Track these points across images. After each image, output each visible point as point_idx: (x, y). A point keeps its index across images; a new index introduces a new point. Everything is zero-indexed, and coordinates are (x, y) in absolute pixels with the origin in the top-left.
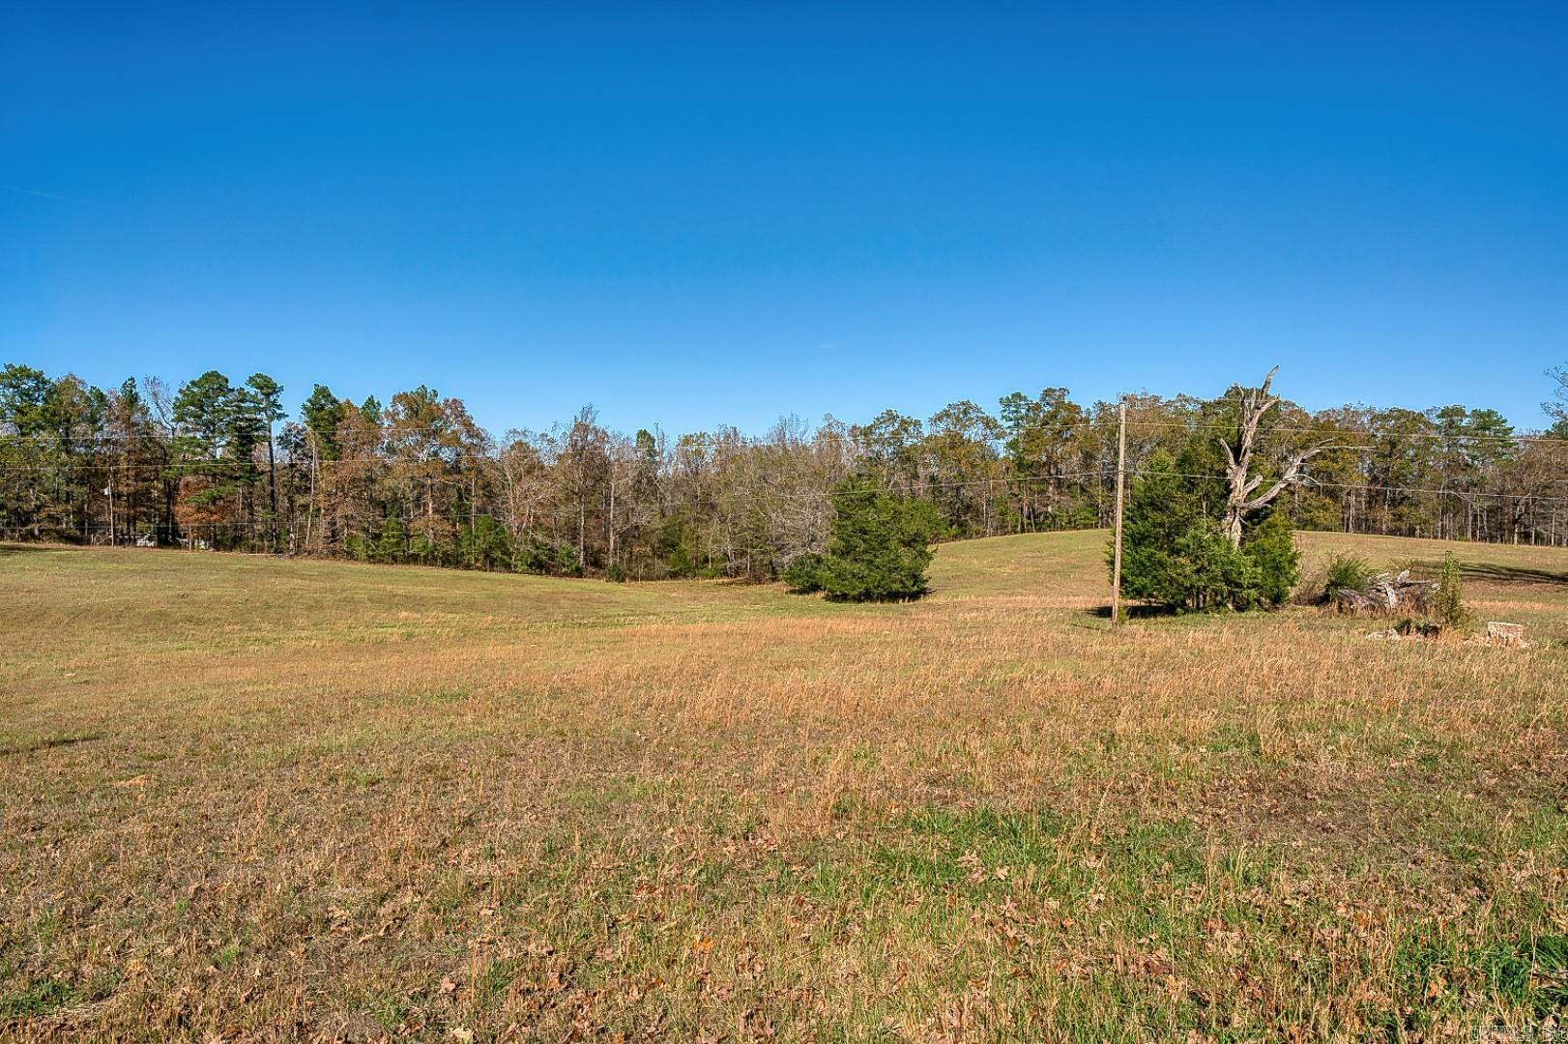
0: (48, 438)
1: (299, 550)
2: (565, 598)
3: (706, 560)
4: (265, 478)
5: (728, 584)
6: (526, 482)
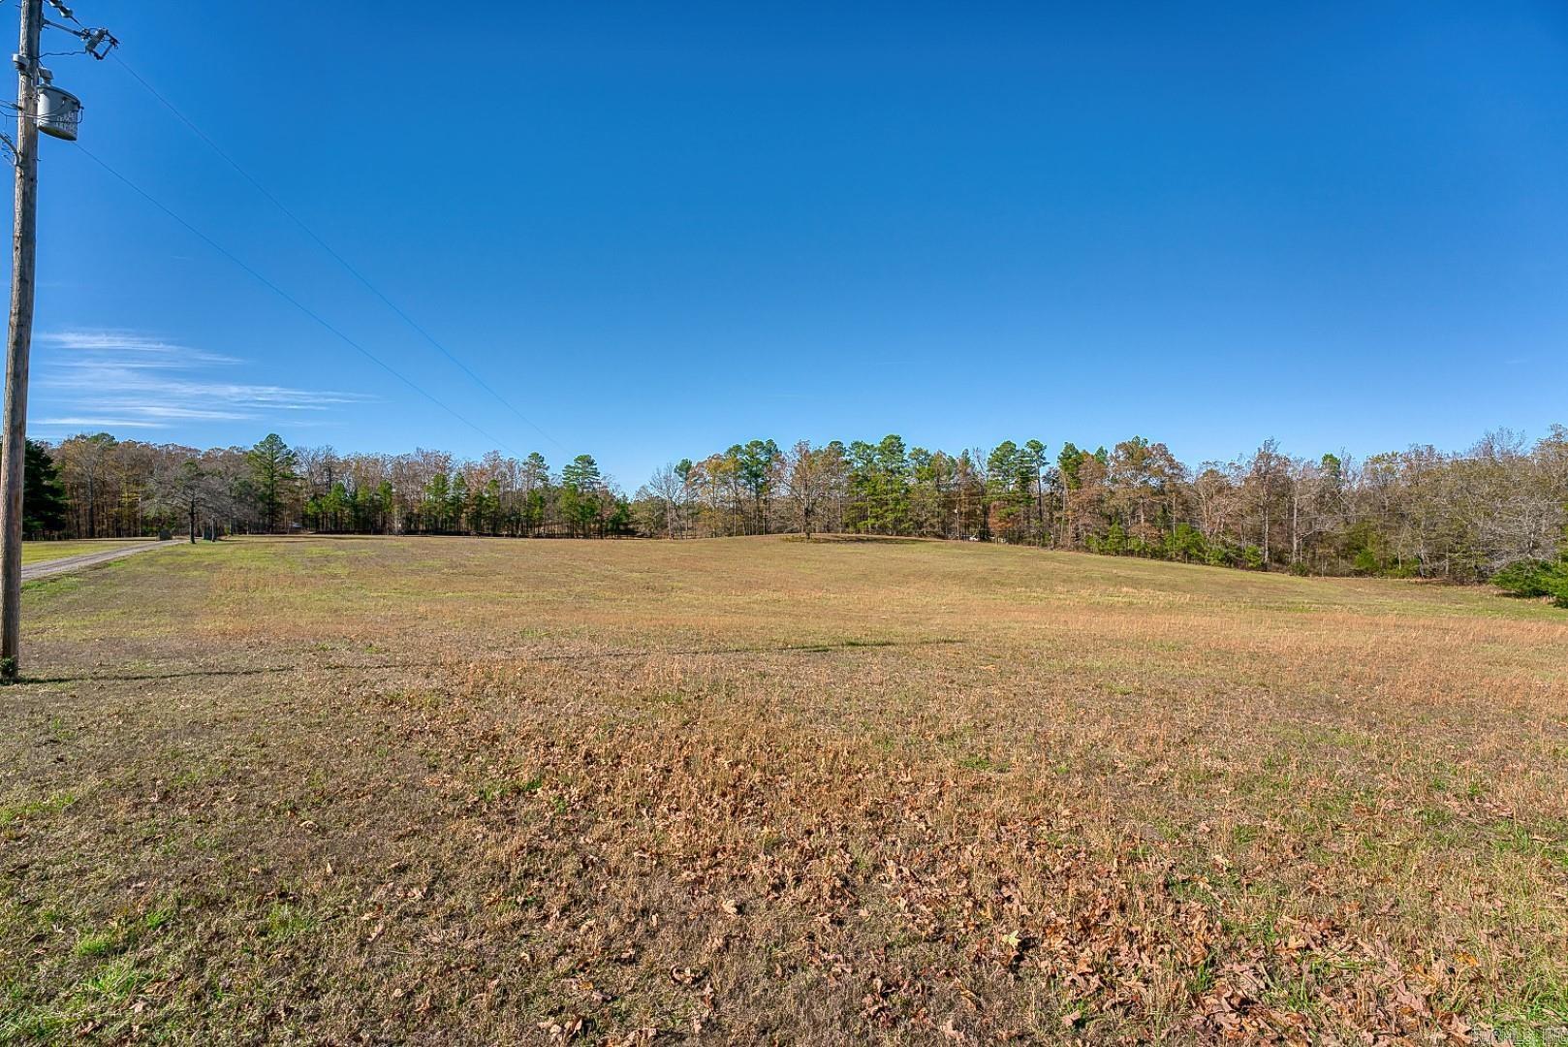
0: (930, 484)
1: (1056, 545)
2: (1252, 586)
3: (1396, 561)
4: (1036, 501)
5: (1421, 584)
6: (1217, 499)
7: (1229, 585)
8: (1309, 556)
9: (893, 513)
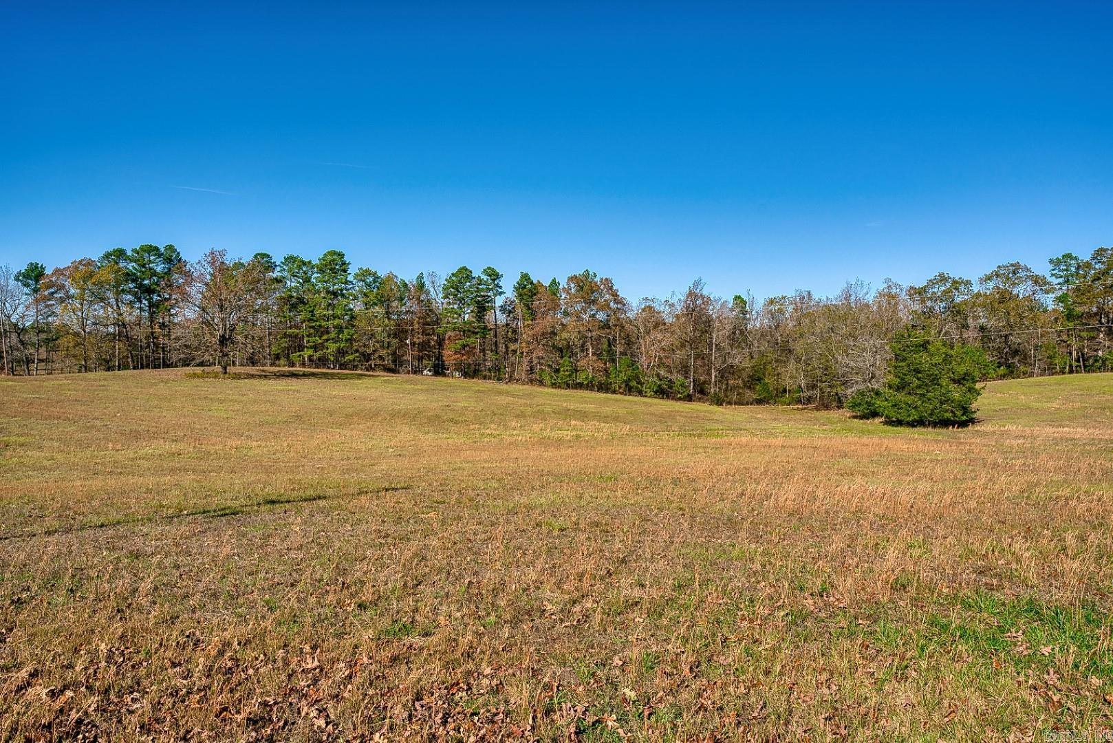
0: (378, 310)
1: (511, 379)
2: (680, 416)
3: (785, 391)
4: (492, 333)
5: (802, 409)
6: (654, 334)
7: (662, 416)
8: (724, 387)
9: (335, 342)
